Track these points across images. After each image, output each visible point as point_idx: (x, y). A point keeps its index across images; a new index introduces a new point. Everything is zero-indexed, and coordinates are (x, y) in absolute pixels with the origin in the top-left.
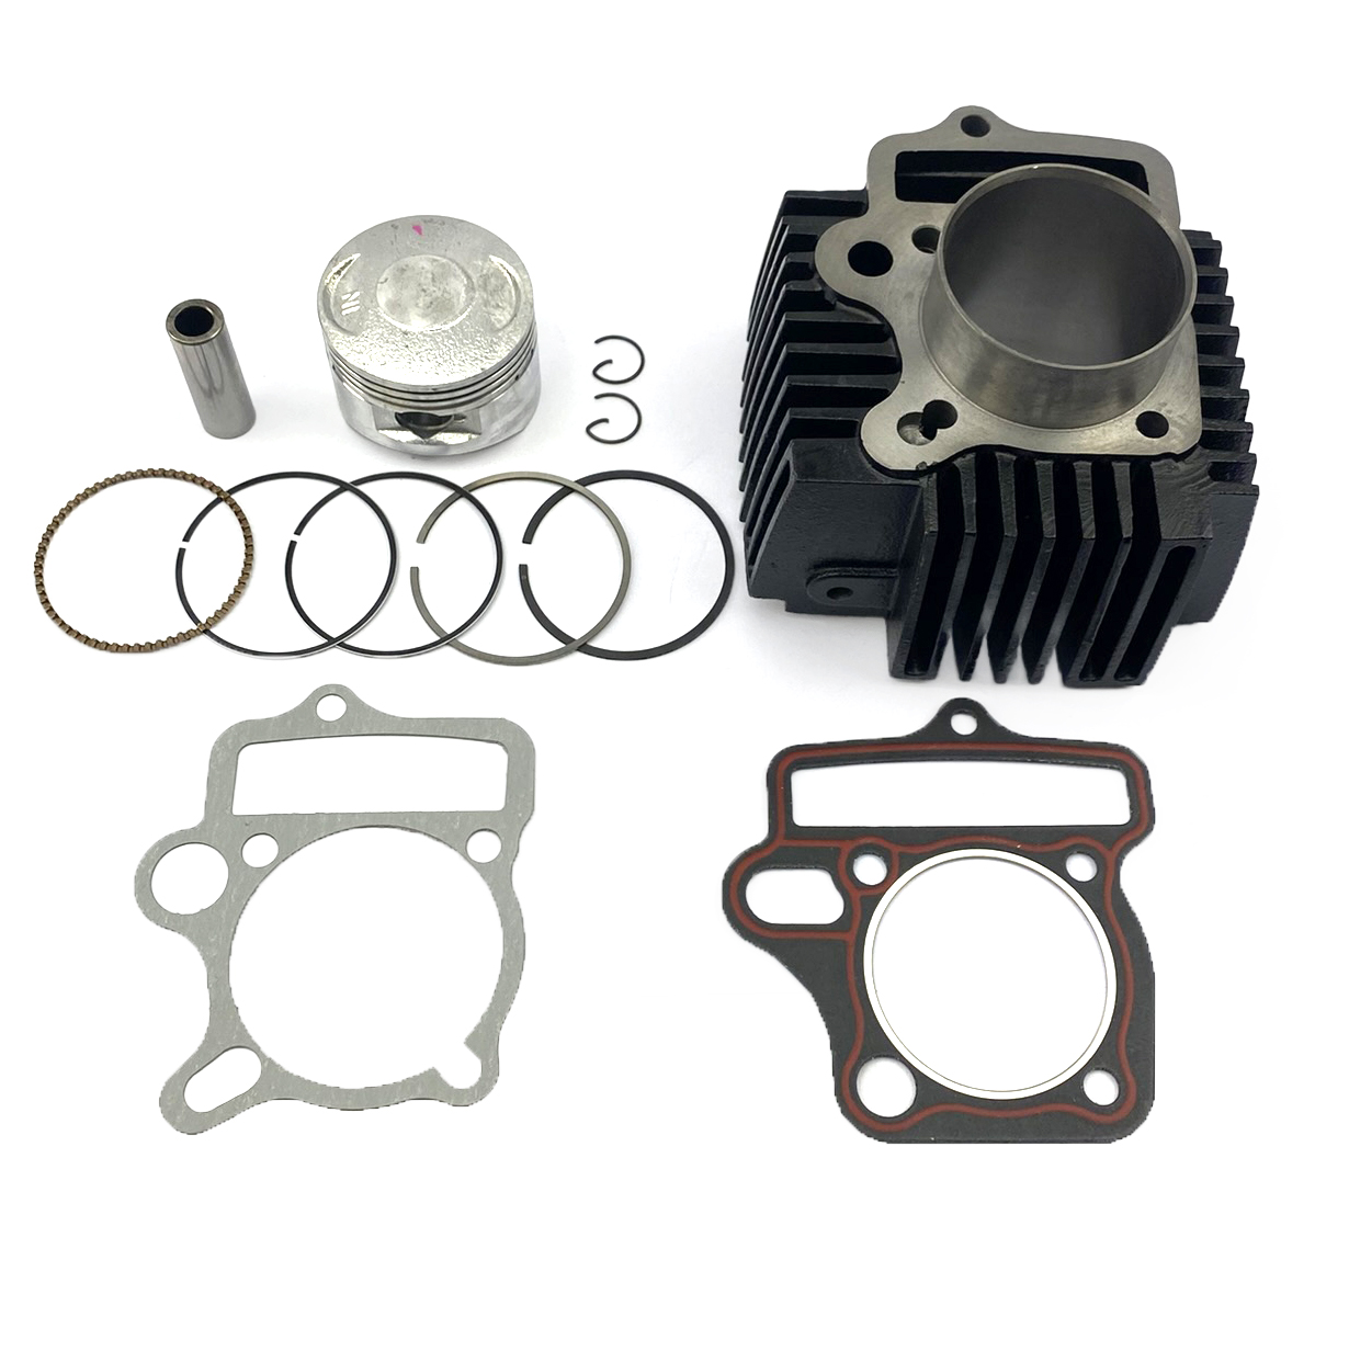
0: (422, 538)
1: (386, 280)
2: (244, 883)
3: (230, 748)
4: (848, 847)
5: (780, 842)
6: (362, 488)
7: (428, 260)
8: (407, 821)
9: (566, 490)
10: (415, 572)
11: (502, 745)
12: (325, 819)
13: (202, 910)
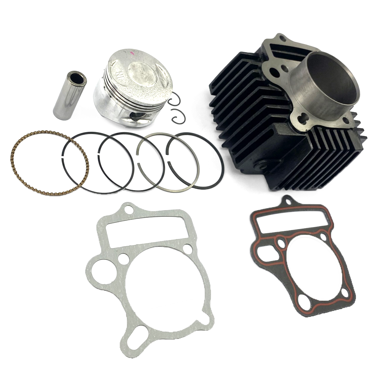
0: (137, 153)
1: (130, 69)
2: (122, 271)
3: (103, 226)
4: (275, 238)
5: (260, 239)
6: (114, 137)
7: (140, 63)
8: (164, 244)
9: (173, 138)
10: (139, 164)
11: (182, 217)
12: (140, 247)
13: (112, 282)
